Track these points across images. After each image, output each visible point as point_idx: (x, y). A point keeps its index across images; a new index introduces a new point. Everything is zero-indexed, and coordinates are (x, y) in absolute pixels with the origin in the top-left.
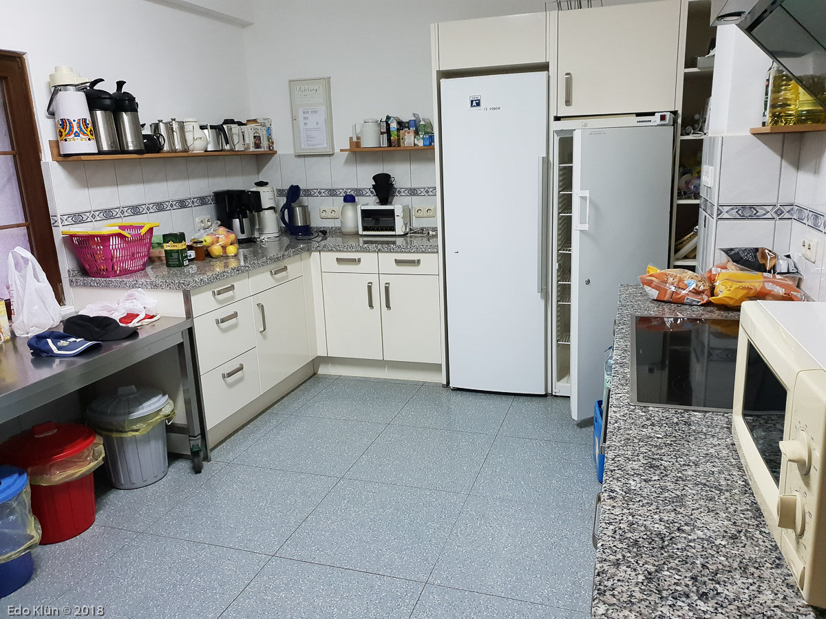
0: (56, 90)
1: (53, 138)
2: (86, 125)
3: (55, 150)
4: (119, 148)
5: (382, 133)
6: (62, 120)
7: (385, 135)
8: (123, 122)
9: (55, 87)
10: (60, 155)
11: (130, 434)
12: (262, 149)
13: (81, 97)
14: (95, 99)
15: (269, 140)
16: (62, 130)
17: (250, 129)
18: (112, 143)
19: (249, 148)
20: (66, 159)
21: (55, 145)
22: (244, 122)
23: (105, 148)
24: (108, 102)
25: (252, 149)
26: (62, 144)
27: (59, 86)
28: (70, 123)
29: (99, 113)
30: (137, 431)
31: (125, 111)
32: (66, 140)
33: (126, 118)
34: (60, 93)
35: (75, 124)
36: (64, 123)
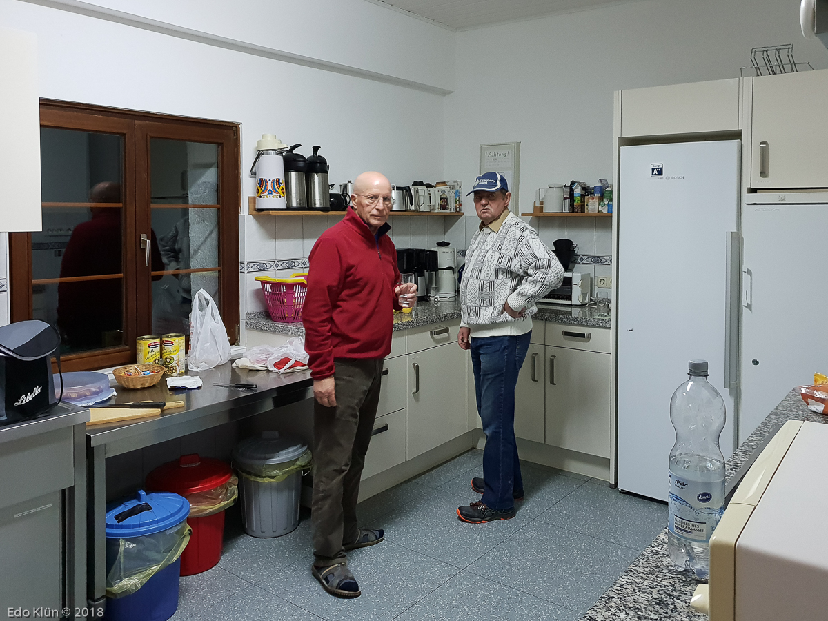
0: (260, 154)
1: (252, 195)
2: (279, 184)
3: (252, 205)
4: (307, 205)
5: (565, 199)
6: (260, 179)
7: (568, 201)
8: (314, 182)
9: (259, 151)
10: (255, 210)
11: (267, 480)
12: (448, 211)
13: (280, 160)
14: (291, 161)
15: (456, 202)
16: (259, 188)
17: (437, 191)
18: (301, 200)
19: (434, 209)
20: (259, 213)
21: (253, 200)
22: (434, 184)
23: (294, 204)
24: (301, 164)
25: (437, 210)
26: (258, 199)
27: (262, 151)
28: (266, 182)
29: (293, 174)
30: (273, 477)
31: (317, 173)
32: (261, 197)
33: (317, 179)
34: (262, 157)
35: (270, 183)
36: (261, 182)
